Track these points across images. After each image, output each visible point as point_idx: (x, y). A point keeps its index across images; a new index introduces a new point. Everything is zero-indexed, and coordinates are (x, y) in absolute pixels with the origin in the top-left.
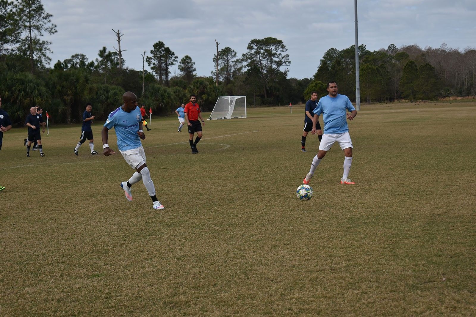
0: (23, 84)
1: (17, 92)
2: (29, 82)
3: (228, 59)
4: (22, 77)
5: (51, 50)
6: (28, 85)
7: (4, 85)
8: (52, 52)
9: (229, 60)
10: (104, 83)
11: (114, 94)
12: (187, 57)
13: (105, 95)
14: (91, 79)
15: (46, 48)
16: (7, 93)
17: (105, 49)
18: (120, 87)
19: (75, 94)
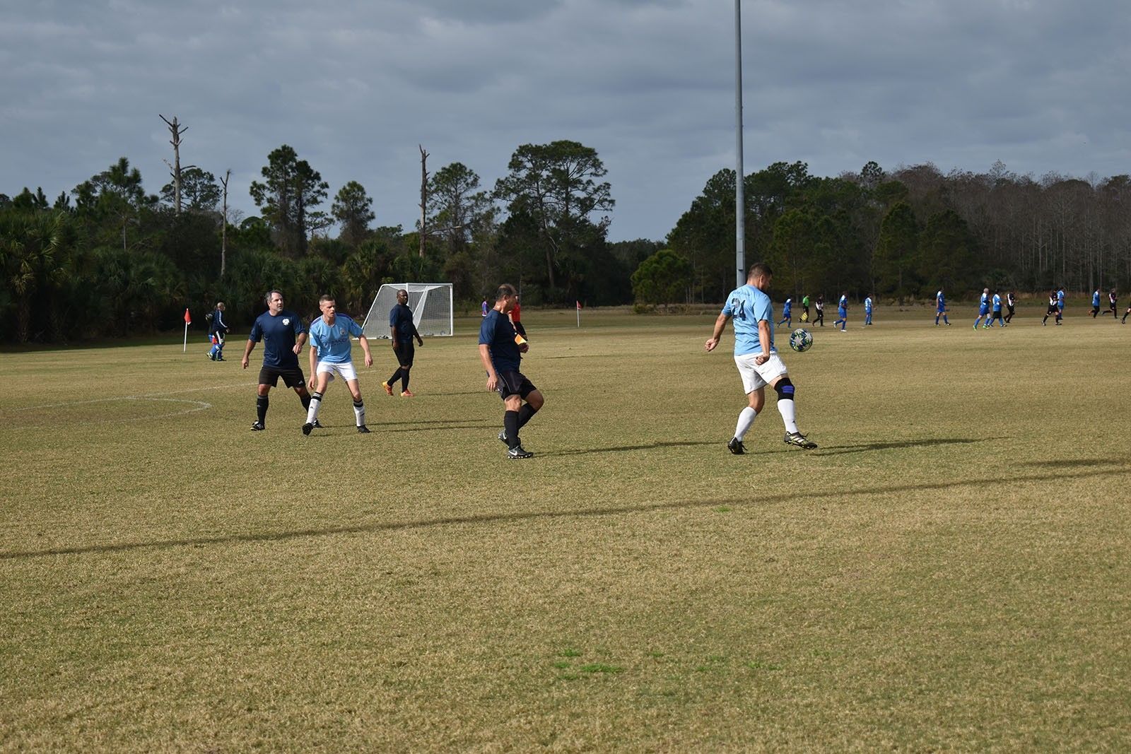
3: (459, 191)
9: (460, 194)
10: (121, 246)
11: (143, 273)
12: (354, 185)
13: (119, 276)
14: (82, 237)
17: (124, 163)
18: (165, 257)
19: (41, 271)
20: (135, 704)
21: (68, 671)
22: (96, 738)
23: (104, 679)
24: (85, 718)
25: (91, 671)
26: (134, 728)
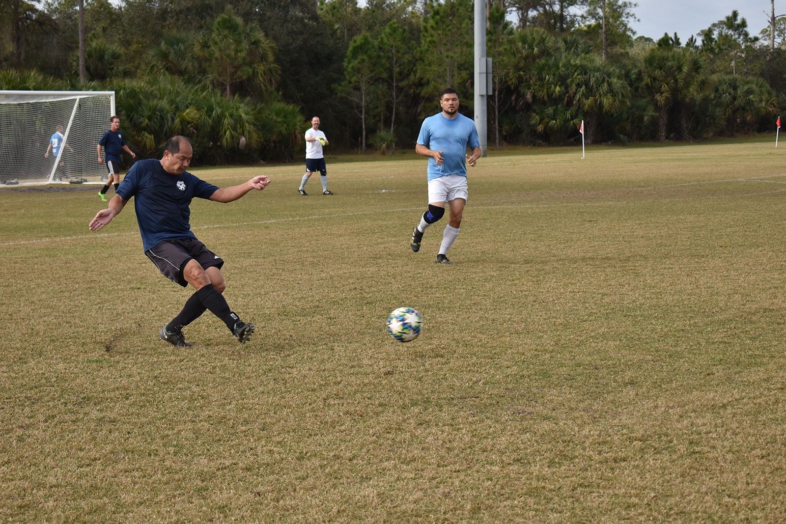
0: (586, 73)
1: (574, 87)
2: (595, 71)
4: (585, 63)
5: (636, 16)
6: (592, 75)
7: (554, 75)
8: (638, 20)
10: (731, 73)
11: (746, 91)
13: (730, 94)
14: (704, 67)
15: (628, 13)
16: (558, 89)
17: (735, 14)
18: (762, 80)
19: (675, 91)
20: (770, 399)
21: (719, 372)
22: (745, 422)
23: (745, 379)
24: (735, 407)
25: (735, 373)
26: (771, 417)
